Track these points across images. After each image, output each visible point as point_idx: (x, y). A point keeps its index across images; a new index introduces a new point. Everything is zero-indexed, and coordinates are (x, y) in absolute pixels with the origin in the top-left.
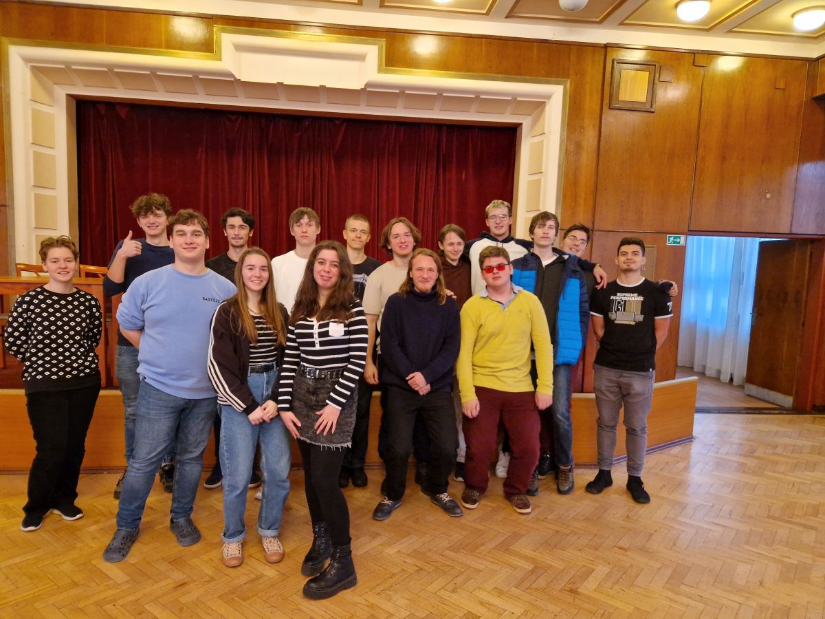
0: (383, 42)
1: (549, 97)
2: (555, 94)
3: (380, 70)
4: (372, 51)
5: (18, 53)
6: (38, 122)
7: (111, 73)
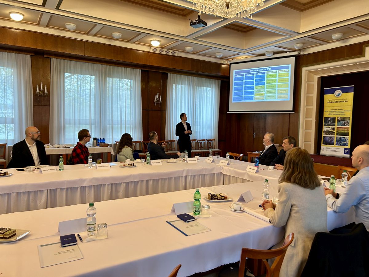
5: (305, 70)
6: (309, 87)
7: (329, 69)
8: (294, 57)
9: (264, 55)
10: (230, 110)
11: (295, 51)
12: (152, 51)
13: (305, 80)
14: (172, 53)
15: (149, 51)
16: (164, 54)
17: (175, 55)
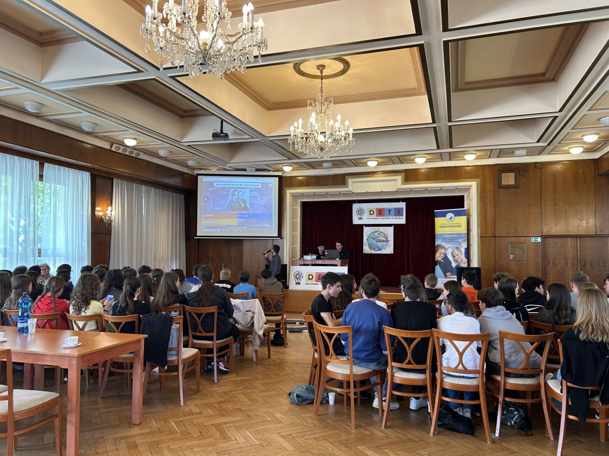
0: (403, 174)
1: (471, 186)
2: (473, 185)
3: (402, 184)
4: (399, 178)
5: (289, 192)
6: (293, 212)
7: (314, 195)
8: (278, 178)
9: (245, 170)
10: (198, 235)
11: (277, 171)
12: (113, 149)
13: (290, 204)
14: (136, 154)
15: (108, 148)
16: (127, 155)
17: (139, 157)
